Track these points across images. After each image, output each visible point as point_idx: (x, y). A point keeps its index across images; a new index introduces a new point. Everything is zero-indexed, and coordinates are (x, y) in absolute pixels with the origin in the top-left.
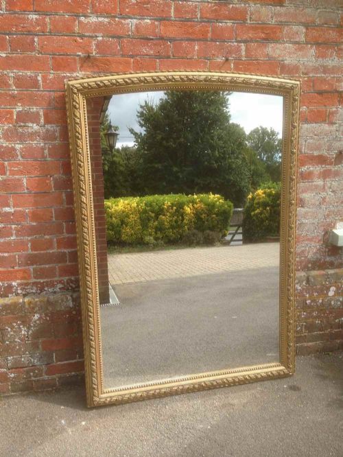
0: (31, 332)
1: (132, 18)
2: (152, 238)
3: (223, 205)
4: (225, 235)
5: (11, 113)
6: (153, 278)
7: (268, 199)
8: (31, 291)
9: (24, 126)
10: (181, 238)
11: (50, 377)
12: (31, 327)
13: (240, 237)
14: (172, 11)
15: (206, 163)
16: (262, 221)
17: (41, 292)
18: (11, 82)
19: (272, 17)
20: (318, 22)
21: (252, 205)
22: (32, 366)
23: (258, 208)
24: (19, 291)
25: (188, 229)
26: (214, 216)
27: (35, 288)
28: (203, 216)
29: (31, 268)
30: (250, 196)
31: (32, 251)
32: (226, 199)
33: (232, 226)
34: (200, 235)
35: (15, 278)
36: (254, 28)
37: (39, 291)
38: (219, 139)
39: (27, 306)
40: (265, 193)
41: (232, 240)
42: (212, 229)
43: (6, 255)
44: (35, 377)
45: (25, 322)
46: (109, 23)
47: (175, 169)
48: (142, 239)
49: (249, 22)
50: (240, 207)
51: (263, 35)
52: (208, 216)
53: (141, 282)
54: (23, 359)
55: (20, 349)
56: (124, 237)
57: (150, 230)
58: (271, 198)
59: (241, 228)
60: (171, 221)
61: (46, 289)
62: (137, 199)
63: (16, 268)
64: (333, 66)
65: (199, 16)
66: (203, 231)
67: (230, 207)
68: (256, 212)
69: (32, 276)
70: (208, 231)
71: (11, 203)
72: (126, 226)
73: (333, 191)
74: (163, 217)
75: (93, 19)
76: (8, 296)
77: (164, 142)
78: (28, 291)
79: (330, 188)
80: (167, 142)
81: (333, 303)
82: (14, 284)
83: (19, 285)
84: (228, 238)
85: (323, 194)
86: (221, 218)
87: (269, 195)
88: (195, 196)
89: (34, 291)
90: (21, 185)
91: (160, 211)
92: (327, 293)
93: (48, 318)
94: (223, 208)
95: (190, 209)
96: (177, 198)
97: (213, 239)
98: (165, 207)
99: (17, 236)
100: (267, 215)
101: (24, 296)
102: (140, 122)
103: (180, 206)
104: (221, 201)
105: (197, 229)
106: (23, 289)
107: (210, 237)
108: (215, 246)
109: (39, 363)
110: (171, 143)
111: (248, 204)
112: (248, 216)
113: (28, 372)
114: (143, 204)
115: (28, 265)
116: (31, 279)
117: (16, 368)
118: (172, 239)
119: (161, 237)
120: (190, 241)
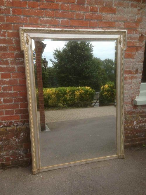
0: (19, 140)
1: (60, 18)
3: (91, 91)
4: (92, 103)
5: (13, 54)
6: (63, 120)
7: (110, 88)
9: (18, 59)
10: (74, 105)
11: (27, 159)
12: (20, 138)
13: (98, 104)
14: (75, 16)
15: (83, 74)
16: (108, 97)
17: (24, 124)
18: (14, 42)
19: (112, 19)
20: (128, 20)
21: (103, 91)
22: (20, 154)
23: (106, 92)
24: (15, 124)
25: (77, 101)
26: (88, 95)
27: (21, 123)
28: (83, 95)
29: (20, 115)
30: (102, 87)
31: (20, 108)
32: (92, 89)
33: (94, 99)
34: (82, 103)
35: (13, 119)
36: (105, 22)
37: (23, 124)
38: (89, 64)
39: (18, 130)
40: (108, 86)
41: (95, 105)
42: (87, 100)
43: (10, 110)
44: (20, 159)
45: (18, 136)
46: (51, 20)
47: (70, 77)
48: (57, 105)
49: (103, 20)
50: (98, 92)
51: (108, 25)
52: (85, 95)
53: (58, 122)
54: (16, 152)
55: (15, 148)
56: (50, 104)
57: (61, 101)
59: (98, 100)
60: (70, 97)
61: (25, 123)
62: (55, 89)
63: (14, 115)
64: (134, 37)
65: (85, 18)
66: (83, 101)
67: (94, 92)
68: (105, 94)
69: (20, 118)
70: (85, 101)
71: (13, 89)
72: (51, 99)
73: (135, 84)
74: (66, 96)
75: (45, 19)
76: (10, 126)
77: (65, 66)
78: (18, 124)
79: (133, 83)
81: (135, 127)
82: (13, 121)
83: (15, 122)
84: (93, 104)
85: (131, 85)
86: (90, 96)
87: (110, 87)
88: (80, 88)
89: (21, 124)
90: (17, 82)
91: (65, 93)
92: (133, 124)
93: (26, 135)
94: (91, 92)
95: (78, 93)
96: (72, 88)
97: (87, 104)
98: (67, 92)
99: (14, 102)
100: (109, 95)
101: (17, 126)
102: (55, 57)
103: (74, 91)
104: (90, 89)
105: (81, 101)
106: (16, 123)
107: (86, 104)
108: (88, 107)
109: (22, 153)
110: (68, 66)
111: (101, 90)
112: (101, 94)
113: (18, 157)
114: (57, 91)
115: (18, 113)
116: (19, 119)
117: (13, 155)
118: (70, 105)
119: (65, 104)
120: (77, 105)
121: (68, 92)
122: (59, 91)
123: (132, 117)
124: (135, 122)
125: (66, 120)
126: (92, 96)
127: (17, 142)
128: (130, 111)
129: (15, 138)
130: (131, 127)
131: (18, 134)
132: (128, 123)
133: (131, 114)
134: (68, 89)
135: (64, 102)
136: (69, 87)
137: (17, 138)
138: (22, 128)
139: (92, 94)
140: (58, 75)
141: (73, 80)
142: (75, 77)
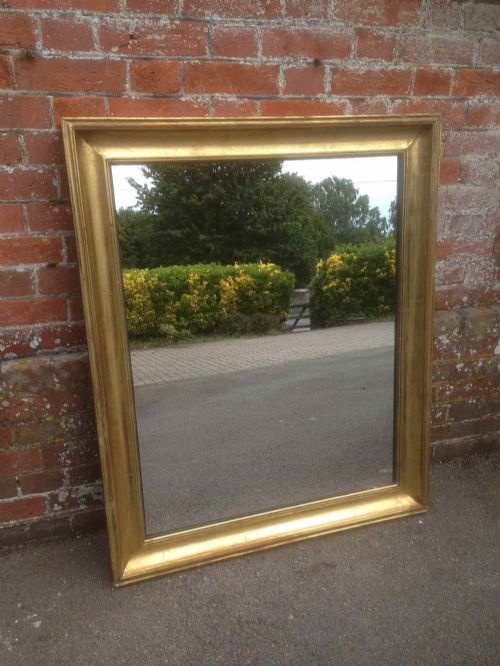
3: (278, 277)
4: (284, 319)
6: (175, 378)
7: (347, 266)
10: (217, 326)
13: (307, 321)
15: (249, 227)
16: (341, 297)
21: (324, 277)
23: (334, 279)
25: (228, 312)
26: (267, 292)
28: (250, 293)
30: (320, 264)
32: (283, 270)
33: (293, 307)
34: (246, 318)
38: (267, 193)
40: (342, 259)
41: (295, 326)
42: (265, 310)
47: (202, 237)
48: (156, 329)
50: (303, 288)
52: (257, 292)
53: (155, 384)
57: (168, 316)
58: (352, 265)
59: (308, 309)
60: (202, 301)
62: (145, 272)
66: (251, 313)
67: (290, 279)
68: (331, 285)
70: (258, 314)
72: (131, 311)
74: (188, 296)
77: (184, 199)
80: (188, 198)
84: (289, 323)
86: (277, 294)
87: (349, 262)
88: (237, 266)
91: (184, 288)
94: (280, 281)
95: (230, 284)
96: (209, 269)
97: (267, 324)
98: (191, 281)
100: (347, 289)
102: (144, 171)
103: (215, 279)
104: (276, 271)
105: (242, 311)
107: (263, 323)
108: (270, 334)
110: (194, 200)
111: (317, 275)
112: (318, 291)
114: (155, 279)
118: (204, 327)
119: (186, 325)
120: (230, 328)
121: (196, 281)
122: (160, 279)
123: (490, 316)
125: (186, 376)
126: (283, 295)
128: (484, 288)
132: (468, 348)
133: (488, 306)
134: (194, 273)
135: (182, 319)
136: (196, 265)
139: (283, 286)
140: (160, 232)
141: (213, 248)
142: (220, 239)
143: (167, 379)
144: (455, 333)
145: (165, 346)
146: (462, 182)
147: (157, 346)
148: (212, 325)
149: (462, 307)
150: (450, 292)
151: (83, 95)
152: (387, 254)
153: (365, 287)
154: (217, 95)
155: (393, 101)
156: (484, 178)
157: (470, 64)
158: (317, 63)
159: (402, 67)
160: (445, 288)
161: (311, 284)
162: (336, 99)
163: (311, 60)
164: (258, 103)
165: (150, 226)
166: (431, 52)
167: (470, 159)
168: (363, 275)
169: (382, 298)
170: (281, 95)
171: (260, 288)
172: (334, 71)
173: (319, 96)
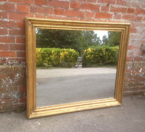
0: (14, 82)
2: (47, 64)
3: (75, 53)
4: (76, 64)
8: (15, 63)
10: (58, 65)
11: (22, 103)
12: (15, 80)
13: (81, 66)
15: (66, 39)
16: (90, 60)
17: (20, 63)
21: (86, 54)
22: (14, 98)
23: (89, 55)
24: (9, 63)
25: (62, 61)
26: (72, 57)
27: (17, 62)
28: (68, 57)
29: (16, 52)
30: (85, 51)
32: (76, 51)
33: (78, 61)
34: (66, 63)
35: (8, 56)
37: (18, 63)
39: (13, 70)
40: (91, 50)
42: (71, 61)
43: (4, 43)
44: (14, 103)
45: (12, 77)
47: (54, 41)
48: (42, 64)
53: (45, 78)
54: (9, 95)
55: (8, 90)
57: (46, 61)
59: (81, 62)
60: (55, 58)
61: (22, 62)
62: (40, 49)
63: (8, 51)
67: (78, 54)
68: (88, 56)
69: (16, 55)
70: (69, 62)
71: (8, 17)
74: (52, 56)
76: (3, 65)
78: (13, 62)
82: (7, 58)
83: (9, 59)
84: (77, 65)
86: (74, 58)
87: (93, 51)
88: (64, 49)
89: (16, 63)
90: (14, 8)
91: (50, 54)
93: (23, 76)
95: (63, 54)
96: (57, 49)
97: (71, 65)
98: (52, 52)
99: (10, 34)
100: (92, 58)
101: (12, 65)
103: (59, 52)
105: (65, 61)
106: (11, 62)
108: (72, 68)
109: (17, 97)
111: (84, 54)
112: (84, 58)
113: (11, 101)
115: (14, 50)
116: (15, 57)
117: (5, 99)
118: (55, 65)
119: (50, 64)
120: (62, 65)
121: (54, 52)
122: (44, 51)
123: (139, 63)
124: (141, 69)
125: (53, 76)
126: (76, 58)
127: (11, 83)
128: (138, 57)
129: (9, 79)
130: (136, 74)
131: (12, 74)
132: (134, 70)
134: (53, 50)
135: (50, 62)
137: (11, 79)
138: (18, 68)
139: (76, 56)
140: (42, 39)
141: (56, 44)
142: (58, 42)
143: (48, 77)
144: (131, 66)
145: (45, 69)
146: (135, 33)
147: (42, 69)
148: (57, 65)
149: (133, 61)
150: (131, 57)
151: (60, 8)
152: (103, 49)
153: (97, 58)
154: (87, 10)
155: (123, 14)
156: (140, 32)
157: (139, 7)
158: (108, 5)
159: (125, 7)
160: (129, 56)
161: (83, 56)
162: (111, 13)
163: (107, 4)
164: (95, 12)
165: (39, 37)
166: (132, 4)
167: (137, 28)
168: (97, 54)
169: (101, 61)
170: (100, 11)
171: (70, 55)
172: (111, 7)
173: (108, 12)
